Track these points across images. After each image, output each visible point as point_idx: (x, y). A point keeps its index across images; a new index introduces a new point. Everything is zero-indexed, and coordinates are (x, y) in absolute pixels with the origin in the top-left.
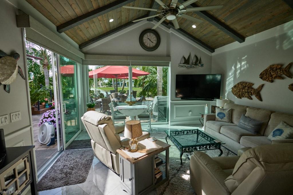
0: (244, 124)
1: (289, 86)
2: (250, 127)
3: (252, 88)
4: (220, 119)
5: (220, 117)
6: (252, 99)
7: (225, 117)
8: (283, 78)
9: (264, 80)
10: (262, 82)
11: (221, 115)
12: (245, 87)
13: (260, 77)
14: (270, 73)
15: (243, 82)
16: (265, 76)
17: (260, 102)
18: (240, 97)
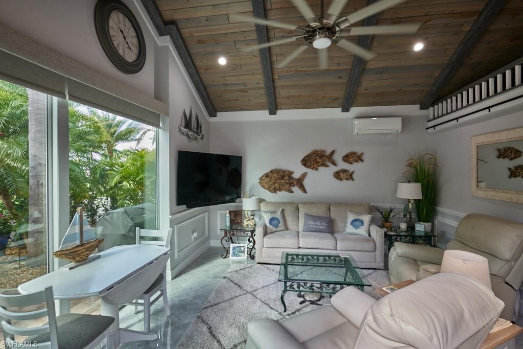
0: (315, 225)
1: (334, 173)
2: (324, 226)
3: (293, 178)
4: (274, 229)
5: (274, 226)
6: (292, 192)
7: (280, 223)
8: (327, 166)
9: (309, 167)
10: (305, 169)
11: (275, 222)
12: (284, 176)
13: (302, 164)
14: (316, 160)
15: (280, 170)
16: (309, 163)
17: (305, 194)
18: (274, 191)
